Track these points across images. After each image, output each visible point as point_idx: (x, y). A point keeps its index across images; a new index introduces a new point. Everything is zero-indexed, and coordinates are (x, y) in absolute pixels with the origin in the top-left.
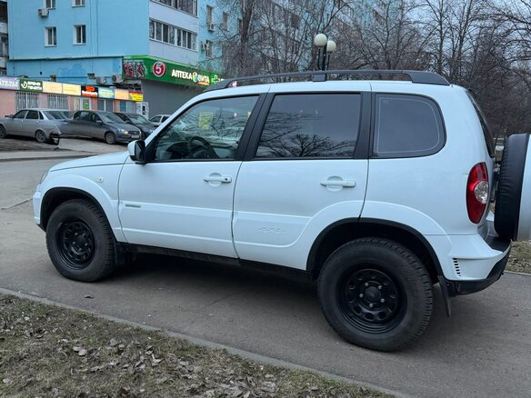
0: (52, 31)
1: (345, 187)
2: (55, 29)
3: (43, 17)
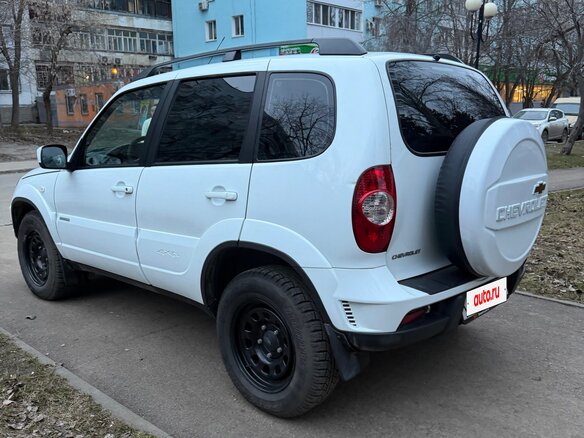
0: (212, 24)
1: (228, 200)
2: (215, 22)
3: (204, 11)
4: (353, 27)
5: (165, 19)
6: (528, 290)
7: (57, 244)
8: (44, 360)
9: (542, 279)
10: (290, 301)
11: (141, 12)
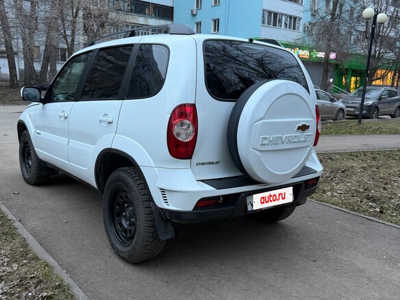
1: (109, 123)
2: (200, 23)
3: (194, 15)
4: (294, 29)
5: (169, 20)
6: (346, 208)
7: (36, 149)
8: (10, 216)
9: (361, 202)
10: (135, 188)
11: (153, 15)
